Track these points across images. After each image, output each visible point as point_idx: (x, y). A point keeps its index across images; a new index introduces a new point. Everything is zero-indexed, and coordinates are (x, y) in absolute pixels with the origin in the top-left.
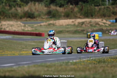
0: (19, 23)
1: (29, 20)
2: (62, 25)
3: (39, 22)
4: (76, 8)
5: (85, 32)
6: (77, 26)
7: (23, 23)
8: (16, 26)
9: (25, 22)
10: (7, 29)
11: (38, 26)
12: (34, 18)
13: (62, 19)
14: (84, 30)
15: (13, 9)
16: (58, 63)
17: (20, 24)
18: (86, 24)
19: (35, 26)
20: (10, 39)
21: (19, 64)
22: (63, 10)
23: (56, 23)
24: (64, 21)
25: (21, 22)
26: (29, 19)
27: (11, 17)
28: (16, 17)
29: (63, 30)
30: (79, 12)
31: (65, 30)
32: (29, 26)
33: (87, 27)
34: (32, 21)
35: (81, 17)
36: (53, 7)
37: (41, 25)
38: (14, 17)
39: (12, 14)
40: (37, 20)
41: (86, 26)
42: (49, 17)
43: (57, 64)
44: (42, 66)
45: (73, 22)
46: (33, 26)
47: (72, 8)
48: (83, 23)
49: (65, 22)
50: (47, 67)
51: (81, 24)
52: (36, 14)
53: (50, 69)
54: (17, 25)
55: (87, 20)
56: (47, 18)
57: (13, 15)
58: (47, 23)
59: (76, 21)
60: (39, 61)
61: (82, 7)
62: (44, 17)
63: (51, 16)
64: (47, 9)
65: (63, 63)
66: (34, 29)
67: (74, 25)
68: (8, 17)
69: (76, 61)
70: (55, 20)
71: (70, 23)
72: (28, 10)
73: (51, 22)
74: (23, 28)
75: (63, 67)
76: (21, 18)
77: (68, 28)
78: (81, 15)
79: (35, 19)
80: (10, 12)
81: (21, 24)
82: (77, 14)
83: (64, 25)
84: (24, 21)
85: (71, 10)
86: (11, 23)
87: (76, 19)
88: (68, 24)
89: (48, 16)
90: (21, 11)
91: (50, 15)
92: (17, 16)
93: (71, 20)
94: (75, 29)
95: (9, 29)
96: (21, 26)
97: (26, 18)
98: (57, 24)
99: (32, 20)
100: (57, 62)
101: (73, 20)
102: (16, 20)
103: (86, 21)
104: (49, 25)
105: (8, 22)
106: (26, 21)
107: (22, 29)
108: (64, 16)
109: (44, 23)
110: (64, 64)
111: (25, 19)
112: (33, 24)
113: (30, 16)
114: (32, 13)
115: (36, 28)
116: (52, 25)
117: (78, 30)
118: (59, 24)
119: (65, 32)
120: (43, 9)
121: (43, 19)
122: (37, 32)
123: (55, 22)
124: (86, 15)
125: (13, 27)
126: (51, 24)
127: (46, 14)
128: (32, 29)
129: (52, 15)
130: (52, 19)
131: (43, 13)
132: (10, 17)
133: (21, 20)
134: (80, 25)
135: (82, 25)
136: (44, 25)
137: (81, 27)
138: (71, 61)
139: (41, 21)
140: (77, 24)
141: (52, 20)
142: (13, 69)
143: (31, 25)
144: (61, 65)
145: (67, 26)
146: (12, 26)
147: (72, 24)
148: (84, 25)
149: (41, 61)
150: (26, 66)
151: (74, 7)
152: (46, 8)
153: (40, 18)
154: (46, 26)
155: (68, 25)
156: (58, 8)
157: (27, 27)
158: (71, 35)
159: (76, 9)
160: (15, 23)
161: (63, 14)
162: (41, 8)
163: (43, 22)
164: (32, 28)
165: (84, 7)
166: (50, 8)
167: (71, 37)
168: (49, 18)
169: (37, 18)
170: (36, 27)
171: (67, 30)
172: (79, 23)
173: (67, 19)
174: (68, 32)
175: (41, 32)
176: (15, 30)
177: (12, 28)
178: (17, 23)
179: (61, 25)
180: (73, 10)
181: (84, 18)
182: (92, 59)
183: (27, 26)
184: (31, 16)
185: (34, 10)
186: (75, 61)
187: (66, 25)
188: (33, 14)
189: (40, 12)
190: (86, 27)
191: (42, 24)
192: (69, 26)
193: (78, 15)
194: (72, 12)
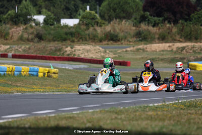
0: (98, 47)
1: (112, 44)
2: (156, 51)
3: (125, 46)
4: (174, 28)
5: (185, 61)
6: (175, 53)
7: (102, 48)
8: (93, 52)
9: (106, 46)
10: (82, 56)
11: (123, 51)
12: (119, 41)
13: (156, 43)
14: (184, 59)
15: (91, 29)
16: (133, 109)
17: (99, 49)
18: (188, 50)
19: (119, 51)
20: (85, 69)
21: (84, 108)
22: (158, 31)
23: (146, 48)
24: (158, 45)
25: (100, 47)
26: (111, 42)
27: (88, 39)
28: (94, 39)
29: (156, 58)
30: (178, 34)
31: (158, 58)
32: (111, 52)
33: (189, 53)
34: (116, 45)
35: (181, 40)
36: (144, 26)
37: (126, 51)
38: (92, 39)
39: (89, 35)
40: (122, 44)
41: (187, 52)
42: (138, 39)
43: (131, 110)
44: (110, 112)
45: (169, 46)
46: (116, 51)
47: (169, 28)
48: (183, 48)
49: (159, 47)
50: (116, 113)
51: (181, 49)
52: (121, 35)
53: (119, 117)
54: (95, 50)
55: (189, 44)
56: (135, 41)
57: (91, 37)
58: (135, 48)
59: (174, 45)
60: (111, 103)
61: (183, 27)
62: (131, 40)
63: (140, 39)
64: (136, 30)
65: (141, 107)
66: (117, 56)
67: (172, 50)
68: (84, 39)
69: (158, 105)
70: (146, 44)
71: (166, 49)
72: (110, 31)
73: (141, 47)
74: (102, 54)
75: (138, 114)
76: (101, 41)
77: (163, 55)
78: (181, 38)
79: (119, 43)
80: (87, 32)
81: (101, 49)
82: (175, 36)
83: (158, 50)
84: (105, 44)
85: (168, 31)
86: (88, 47)
87: (174, 43)
88: (163, 49)
89: (136, 38)
90: (102, 31)
91: (139, 37)
92: (96, 38)
93: (168, 45)
94: (172, 57)
95: (85, 55)
96: (100, 52)
97: (108, 41)
98: (148, 50)
99: (115, 43)
100: (132, 107)
101: (171, 44)
102: (94, 44)
103: (188, 46)
104: (138, 50)
105: (84, 47)
106: (108, 44)
107: (101, 56)
108: (159, 39)
109: (132, 48)
110: (140, 110)
111: (106, 42)
112: (117, 49)
113: (113, 38)
114: (116, 34)
115: (120, 55)
116: (142, 51)
117: (176, 58)
118: (151, 49)
119: (158, 60)
120: (130, 29)
121: (130, 42)
122: (121, 60)
123: (145, 46)
124: (189, 37)
125: (89, 53)
126: (140, 49)
127: (133, 36)
128: (114, 56)
129: (143, 37)
130: (143, 42)
131: (130, 34)
132: (86, 40)
133: (101, 43)
134: (180, 51)
135: (182, 51)
136: (131, 51)
137: (180, 53)
138: (151, 105)
139: (127, 44)
140: (175, 49)
141: (141, 45)
142: (71, 116)
143: (114, 50)
144: (135, 111)
145: (162, 53)
146: (88, 51)
147: (169, 49)
148: (184, 51)
149: (113, 103)
150: (90, 111)
151: (172, 27)
152: (134, 28)
153: (126, 41)
154: (134, 51)
155: (163, 51)
156: (151, 28)
157: (108, 53)
158: (167, 65)
159: (175, 30)
160: (92, 47)
161: (157, 36)
162: (128, 28)
163: (130, 47)
164: (115, 54)
165: (185, 27)
166: (140, 27)
167: (166, 68)
168: (138, 41)
169: (123, 41)
170: (120, 53)
171: (160, 57)
172: (178, 48)
173: (161, 43)
174: (162, 60)
175: (126, 61)
176: (92, 57)
177: (88, 55)
178: (95, 48)
179: (153, 51)
180: (171, 31)
181: (185, 42)
182: (181, 102)
183: (108, 51)
184: (115, 39)
185: (118, 30)
186: (156, 104)
187: (160, 51)
188: (117, 36)
189: (127, 33)
190: (187, 54)
191: (128, 49)
192: (165, 53)
193: (178, 37)
194: (169, 33)
